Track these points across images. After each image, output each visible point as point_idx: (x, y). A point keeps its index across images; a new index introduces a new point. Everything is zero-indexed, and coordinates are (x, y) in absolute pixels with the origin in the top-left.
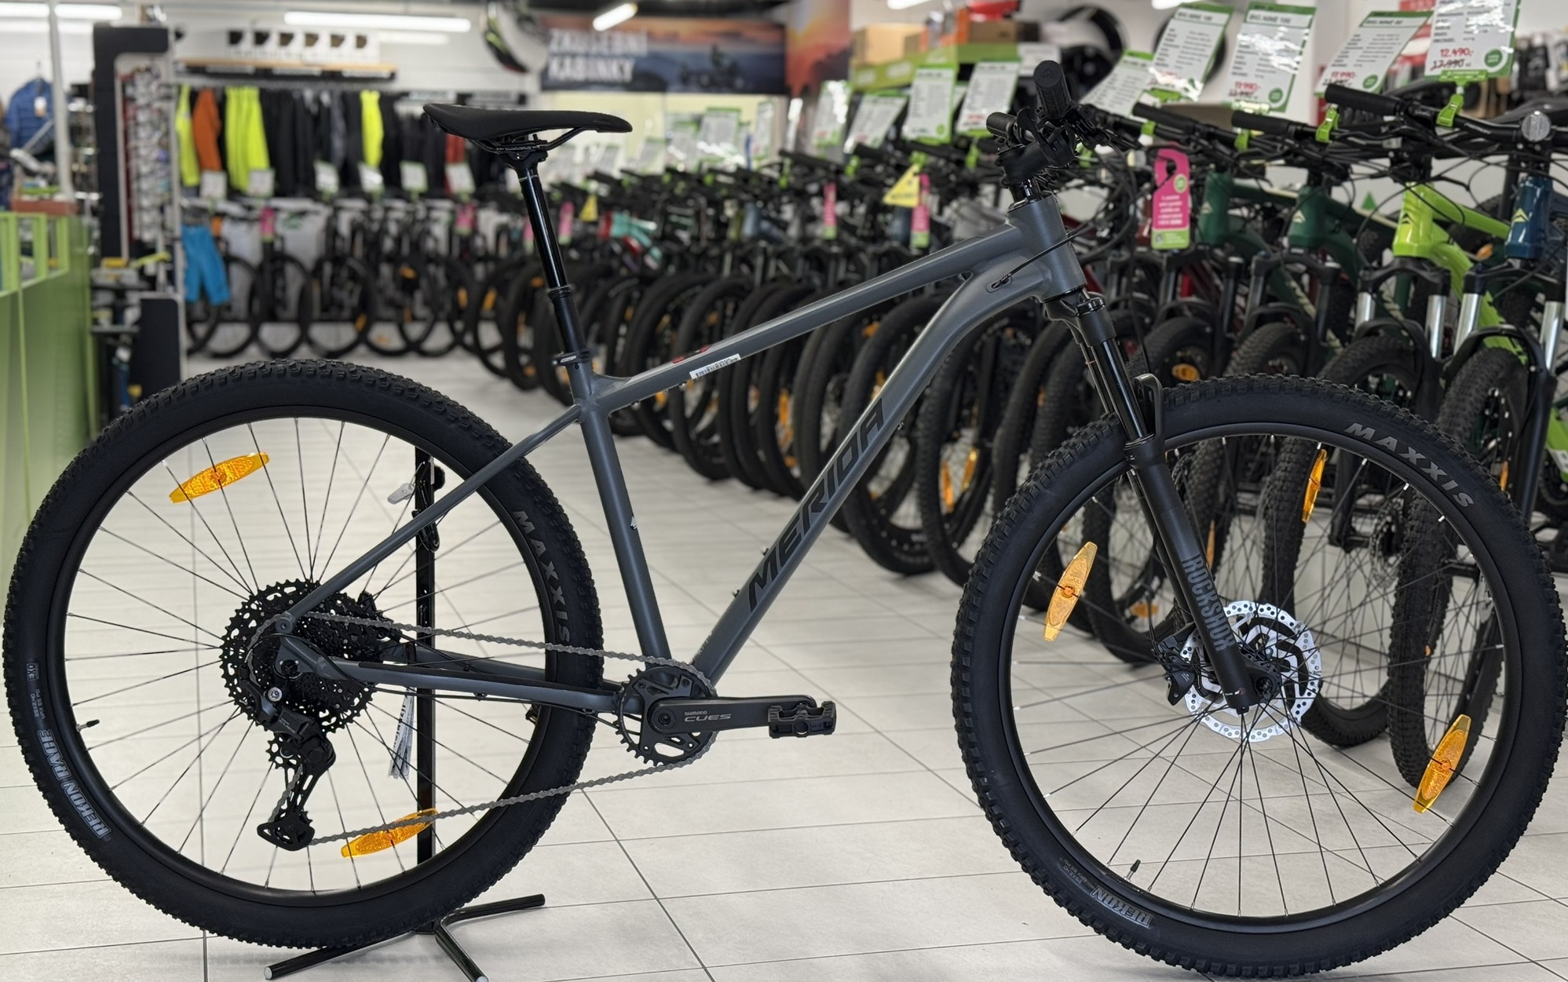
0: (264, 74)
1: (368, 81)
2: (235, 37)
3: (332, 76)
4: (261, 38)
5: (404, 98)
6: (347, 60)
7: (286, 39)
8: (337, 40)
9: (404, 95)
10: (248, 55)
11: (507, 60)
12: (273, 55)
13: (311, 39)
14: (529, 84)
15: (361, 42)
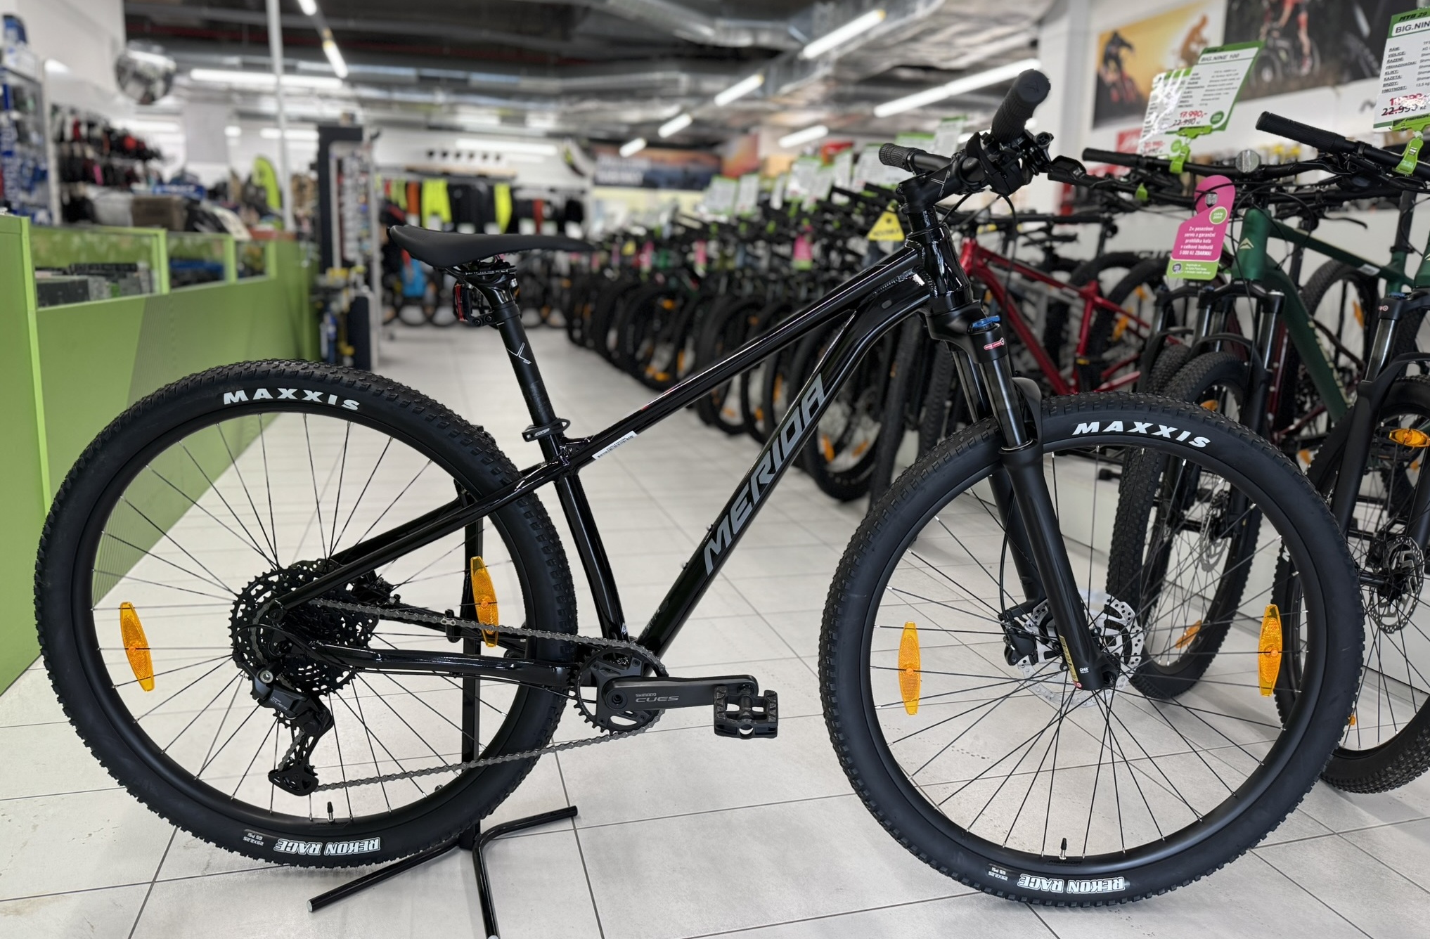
0: (445, 174)
1: (502, 180)
2: (431, 154)
3: (482, 177)
4: (445, 154)
5: (521, 190)
6: (490, 167)
7: (458, 155)
8: (485, 157)
9: (519, 188)
10: (438, 163)
11: (574, 169)
12: (452, 164)
13: (471, 156)
14: (586, 184)
15: (498, 158)
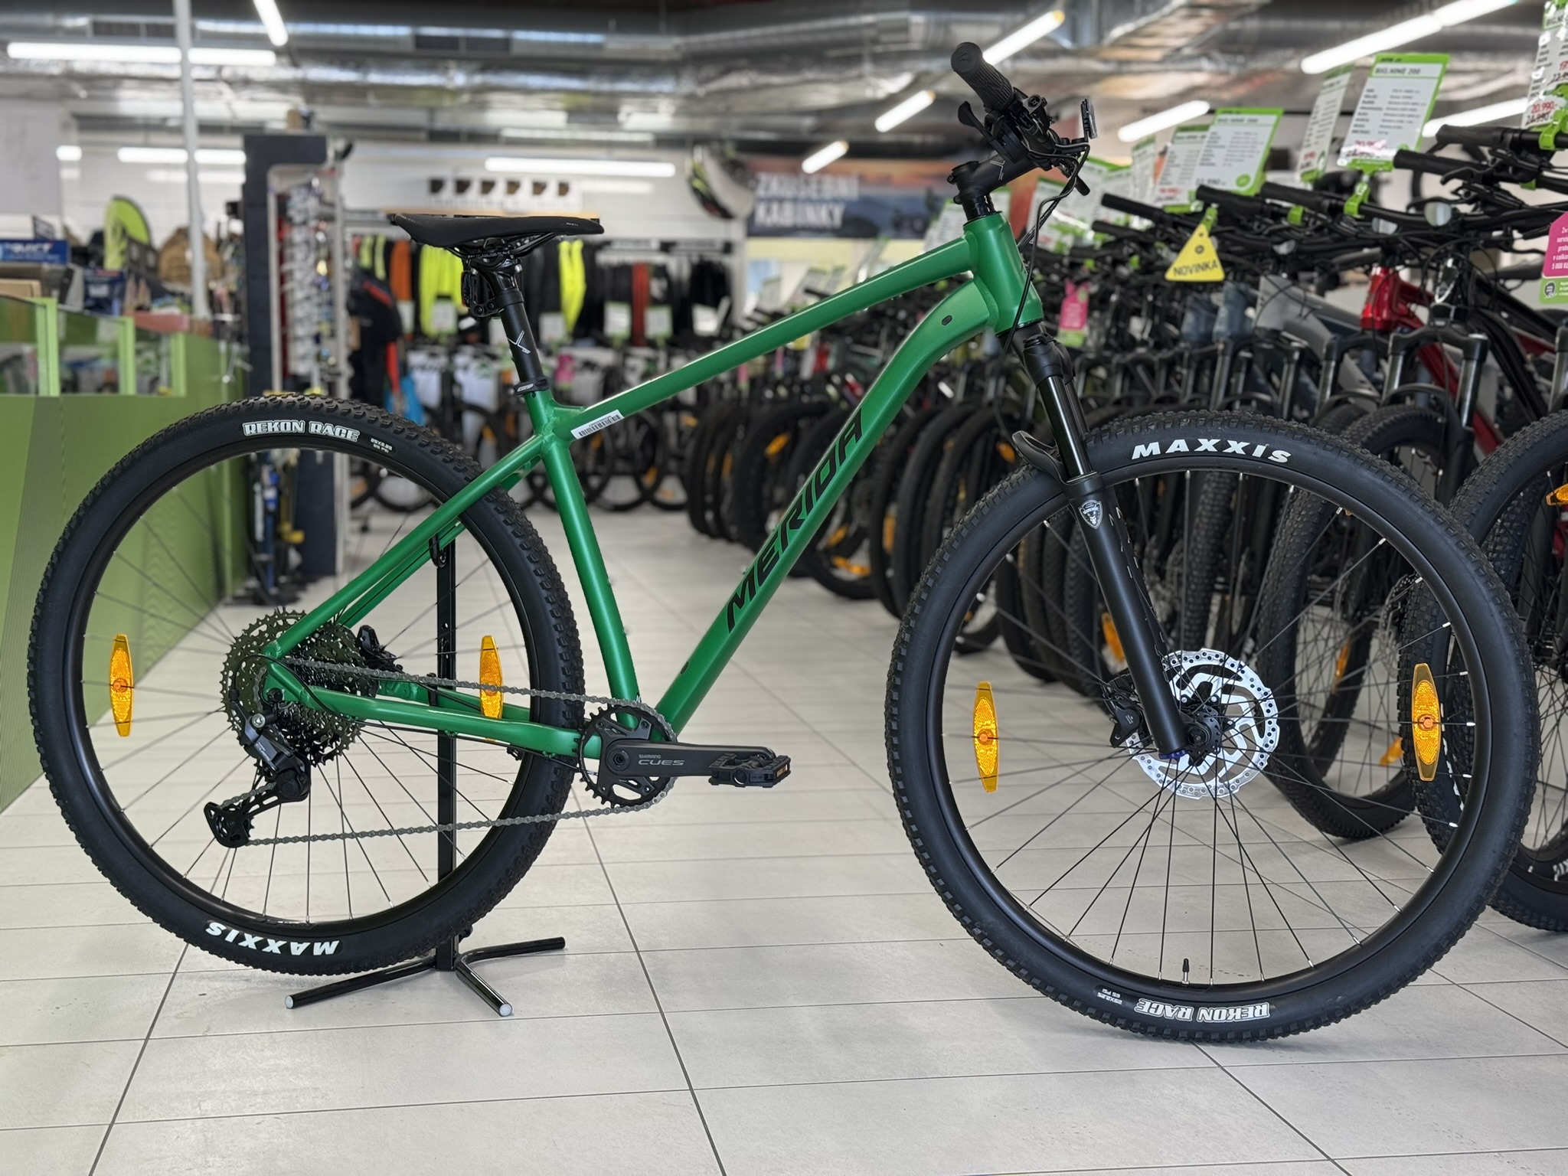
2: (436, 186)
4: (462, 186)
5: (607, 247)
6: (549, 206)
7: (487, 186)
8: (539, 188)
9: (607, 244)
10: (450, 205)
11: (711, 204)
12: (476, 205)
13: (513, 186)
14: (734, 231)
15: (563, 189)
